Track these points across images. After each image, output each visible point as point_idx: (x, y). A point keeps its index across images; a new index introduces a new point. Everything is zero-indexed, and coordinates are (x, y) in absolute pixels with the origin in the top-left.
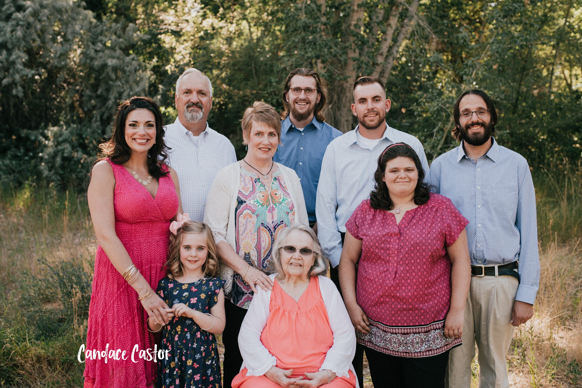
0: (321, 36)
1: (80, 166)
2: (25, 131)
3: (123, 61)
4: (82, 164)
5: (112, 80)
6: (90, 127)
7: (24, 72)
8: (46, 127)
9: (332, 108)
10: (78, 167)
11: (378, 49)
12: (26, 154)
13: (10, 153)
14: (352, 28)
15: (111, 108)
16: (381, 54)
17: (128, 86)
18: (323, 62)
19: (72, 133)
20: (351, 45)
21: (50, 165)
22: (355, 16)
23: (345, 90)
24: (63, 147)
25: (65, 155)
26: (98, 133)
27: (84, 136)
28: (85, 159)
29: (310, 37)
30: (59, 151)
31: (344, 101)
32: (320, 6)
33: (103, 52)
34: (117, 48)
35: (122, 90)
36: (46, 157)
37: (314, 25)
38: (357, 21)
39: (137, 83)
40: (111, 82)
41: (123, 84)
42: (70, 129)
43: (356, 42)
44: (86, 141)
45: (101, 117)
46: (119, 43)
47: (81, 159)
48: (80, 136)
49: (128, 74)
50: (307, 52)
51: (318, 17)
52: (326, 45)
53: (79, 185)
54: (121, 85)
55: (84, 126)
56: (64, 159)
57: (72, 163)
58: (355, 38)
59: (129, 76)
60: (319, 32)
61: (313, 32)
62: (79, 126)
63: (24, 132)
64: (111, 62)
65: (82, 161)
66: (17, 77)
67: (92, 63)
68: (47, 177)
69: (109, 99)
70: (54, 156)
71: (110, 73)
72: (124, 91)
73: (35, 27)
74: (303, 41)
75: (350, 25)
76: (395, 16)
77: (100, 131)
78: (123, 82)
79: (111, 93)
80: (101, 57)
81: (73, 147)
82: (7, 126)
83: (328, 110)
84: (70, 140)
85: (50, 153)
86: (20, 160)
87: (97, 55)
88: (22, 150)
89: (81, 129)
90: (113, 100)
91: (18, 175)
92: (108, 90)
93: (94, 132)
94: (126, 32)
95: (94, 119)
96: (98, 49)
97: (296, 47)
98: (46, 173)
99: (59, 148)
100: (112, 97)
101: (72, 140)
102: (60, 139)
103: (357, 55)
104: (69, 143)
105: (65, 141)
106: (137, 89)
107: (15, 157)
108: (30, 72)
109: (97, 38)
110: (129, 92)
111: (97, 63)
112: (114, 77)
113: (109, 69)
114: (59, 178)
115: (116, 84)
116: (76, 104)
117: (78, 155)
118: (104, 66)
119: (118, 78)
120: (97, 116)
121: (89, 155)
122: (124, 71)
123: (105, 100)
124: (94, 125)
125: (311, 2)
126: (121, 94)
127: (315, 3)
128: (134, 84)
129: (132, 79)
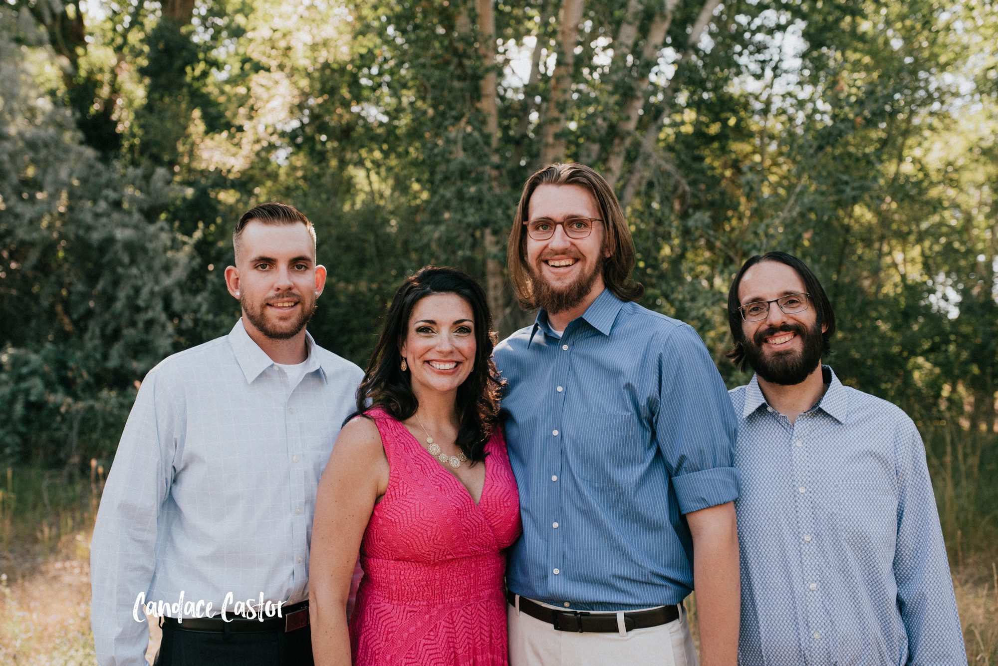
0: (491, 188)
1: (59, 419)
3: (144, 233)
4: (61, 415)
5: (123, 266)
6: (81, 348)
9: (511, 313)
10: (54, 421)
15: (120, 314)
17: (151, 276)
18: (495, 233)
19: (46, 359)
21: (4, 417)
22: (550, 155)
24: (28, 385)
25: (33, 398)
26: (95, 360)
27: (68, 364)
28: (69, 405)
29: (472, 190)
30: (19, 391)
32: (489, 136)
33: (109, 216)
35: (140, 283)
37: (479, 169)
39: (167, 268)
40: (120, 270)
41: (142, 273)
42: (42, 353)
44: (71, 374)
45: (103, 331)
46: (138, 201)
47: (61, 405)
48: (61, 365)
49: (152, 254)
50: (466, 216)
51: (486, 155)
52: (500, 203)
54: (138, 274)
55: (70, 346)
56: (29, 405)
57: (45, 412)
59: (152, 258)
60: (488, 182)
61: (478, 180)
62: (61, 347)
64: (121, 234)
65: (63, 410)
67: (88, 236)
69: (117, 299)
70: (10, 401)
71: (120, 253)
72: (144, 284)
74: (460, 195)
76: (618, 154)
77: (97, 356)
78: (142, 268)
79: (120, 289)
80: (104, 226)
81: (49, 386)
84: (42, 371)
85: (5, 395)
87: (97, 221)
89: (64, 353)
90: (124, 301)
92: (115, 283)
93: (87, 357)
94: (152, 183)
95: (90, 334)
96: (101, 211)
97: (447, 207)
100: (123, 294)
101: (46, 372)
102: (25, 370)
104: (41, 376)
105: (33, 373)
106: (167, 281)
109: (99, 193)
110: (153, 287)
111: (96, 237)
112: (126, 259)
113: (118, 247)
114: (17, 440)
115: (129, 272)
116: (59, 308)
117: (58, 398)
118: (110, 240)
119: (133, 262)
120: (94, 327)
121: (76, 398)
122: (145, 250)
123: (109, 299)
124: (89, 345)
125: (474, 128)
126: (137, 290)
127: (480, 131)
128: (162, 273)
129: (158, 263)
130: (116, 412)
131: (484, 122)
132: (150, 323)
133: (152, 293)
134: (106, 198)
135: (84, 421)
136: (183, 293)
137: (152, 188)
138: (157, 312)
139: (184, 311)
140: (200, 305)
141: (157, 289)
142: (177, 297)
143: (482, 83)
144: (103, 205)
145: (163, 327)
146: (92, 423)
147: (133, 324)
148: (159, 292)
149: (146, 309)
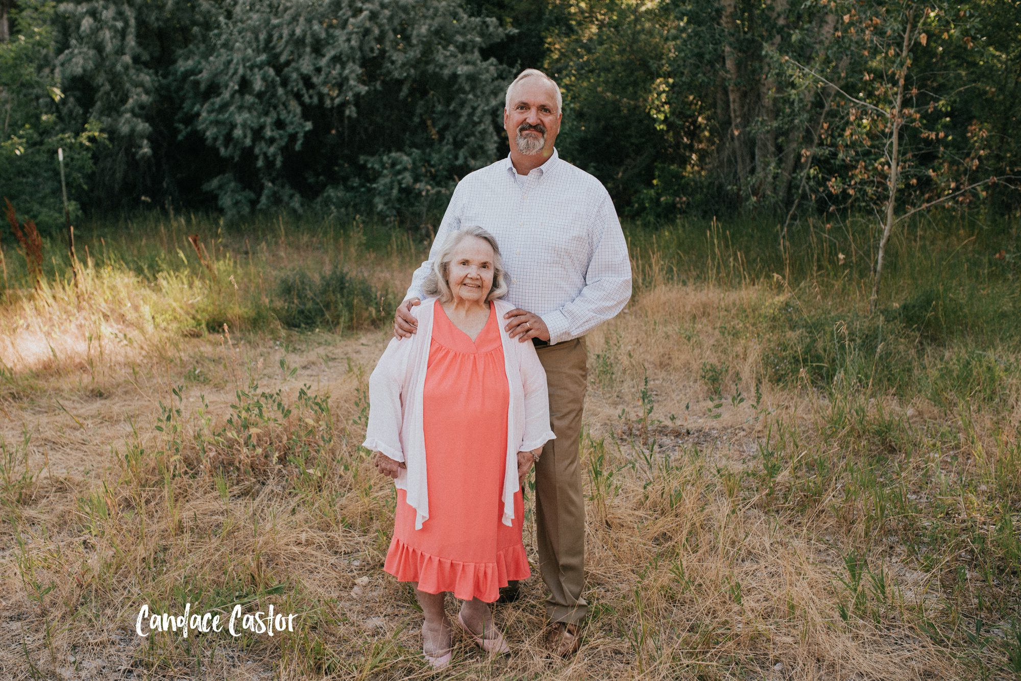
1: (420, 199)
2: (363, 157)
3: (479, 68)
5: (465, 93)
6: (439, 151)
8: (386, 152)
15: (464, 127)
17: (483, 99)
19: (414, 160)
21: (385, 197)
24: (401, 177)
25: (403, 186)
28: (428, 190)
30: (395, 181)
33: (456, 57)
34: (474, 50)
35: (476, 105)
36: (381, 188)
40: (464, 95)
41: (477, 97)
42: (412, 155)
45: (454, 139)
46: (478, 43)
47: (423, 190)
49: (484, 83)
54: (475, 98)
55: (432, 150)
56: (401, 190)
57: (413, 195)
59: (484, 86)
62: (424, 151)
63: (361, 159)
65: (424, 193)
67: (441, 72)
68: (381, 211)
69: (462, 116)
70: (390, 188)
71: (463, 84)
72: (479, 105)
73: (373, 34)
77: (450, 157)
78: (478, 94)
79: (464, 109)
80: (452, 64)
81: (415, 177)
85: (386, 183)
86: (356, 192)
87: (446, 61)
89: (428, 155)
90: (466, 118)
92: (463, 104)
95: (445, 141)
96: (448, 54)
98: (380, 207)
99: (397, 177)
100: (465, 113)
102: (399, 167)
104: (410, 171)
105: (405, 169)
106: (494, 103)
107: (349, 188)
108: (364, 89)
110: (484, 107)
111: (446, 72)
112: (467, 88)
113: (461, 79)
115: (469, 97)
116: (428, 123)
117: (421, 186)
118: (455, 76)
119: (472, 89)
120: (449, 137)
121: (434, 185)
122: (480, 80)
123: (457, 116)
124: (445, 149)
126: (474, 109)
128: (492, 96)
129: (487, 90)
132: (483, 133)
133: (484, 112)
134: (455, 43)
135: (433, 200)
137: (487, 33)
141: (487, 108)
144: (452, 49)
147: (473, 134)
148: (488, 110)
149: (480, 123)
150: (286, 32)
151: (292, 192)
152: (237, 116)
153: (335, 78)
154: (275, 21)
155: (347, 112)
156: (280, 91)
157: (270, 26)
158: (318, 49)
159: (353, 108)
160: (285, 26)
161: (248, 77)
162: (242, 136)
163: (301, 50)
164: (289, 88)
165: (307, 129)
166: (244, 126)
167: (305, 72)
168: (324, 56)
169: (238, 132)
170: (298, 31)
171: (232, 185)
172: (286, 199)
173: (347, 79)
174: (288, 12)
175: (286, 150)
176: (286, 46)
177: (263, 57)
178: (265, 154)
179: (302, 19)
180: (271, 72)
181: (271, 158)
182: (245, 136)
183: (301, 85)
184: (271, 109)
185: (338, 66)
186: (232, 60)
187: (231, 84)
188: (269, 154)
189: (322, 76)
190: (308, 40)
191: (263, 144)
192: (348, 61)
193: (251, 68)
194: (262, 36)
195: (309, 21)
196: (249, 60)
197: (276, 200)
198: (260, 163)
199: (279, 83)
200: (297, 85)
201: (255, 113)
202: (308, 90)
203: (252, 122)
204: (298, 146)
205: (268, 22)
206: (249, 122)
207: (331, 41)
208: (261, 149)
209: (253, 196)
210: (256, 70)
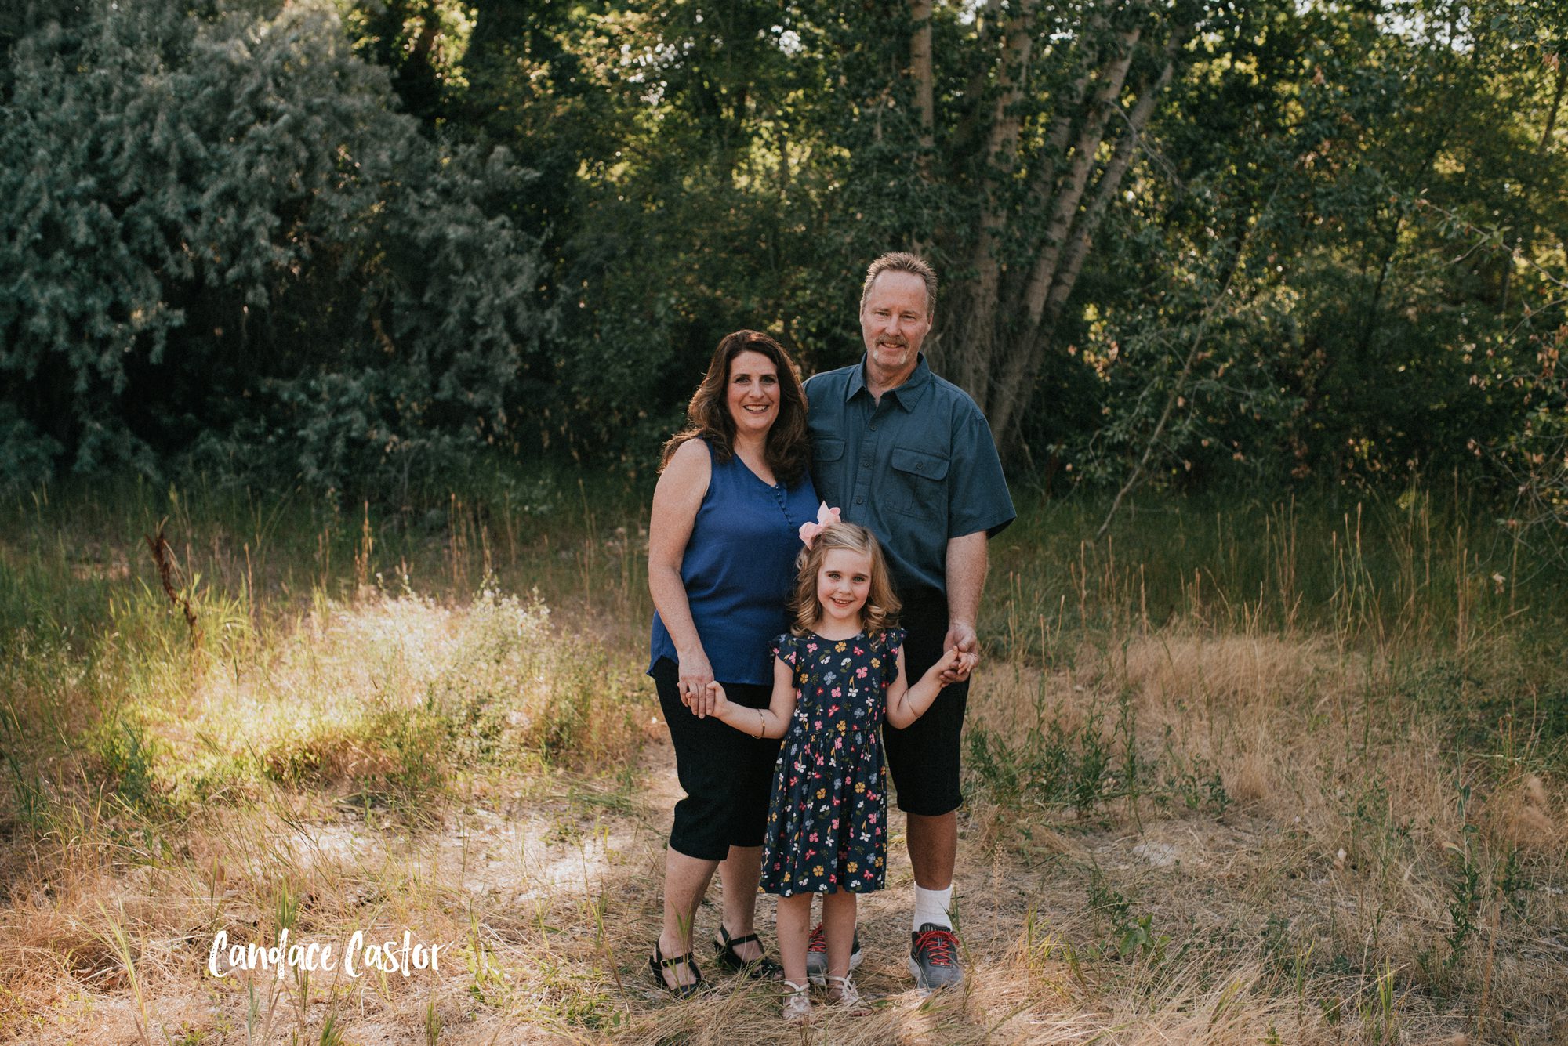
0: (917, 181)
1: (383, 460)
2: (269, 381)
3: (481, 230)
4: (387, 455)
5: (456, 273)
6: (406, 376)
7: (270, 254)
8: (313, 374)
9: (942, 341)
10: (378, 463)
11: (1049, 210)
12: (270, 430)
13: (237, 429)
14: (991, 161)
15: (452, 333)
16: (1061, 221)
17: (490, 286)
19: (367, 387)
20: (986, 201)
21: (321, 455)
22: (999, 135)
23: (973, 301)
24: (348, 418)
25: (354, 434)
26: (424, 390)
27: (393, 395)
28: (395, 444)
29: (892, 184)
30: (339, 426)
31: (969, 326)
32: (919, 111)
33: (439, 209)
34: (467, 200)
35: (477, 294)
36: (313, 437)
37: (905, 155)
38: (1003, 146)
39: (510, 276)
40: (452, 277)
41: (480, 282)
42: (363, 379)
43: (999, 193)
44: (399, 406)
45: (430, 353)
46: (472, 189)
47: (387, 444)
48: (384, 395)
49: (491, 258)
50: (881, 218)
51: (912, 138)
52: (927, 201)
53: (383, 499)
54: (475, 283)
55: (393, 372)
56: (351, 443)
57: (367, 451)
58: (997, 185)
59: (492, 263)
60: (913, 172)
61: (902, 171)
62: (382, 372)
63: (266, 384)
64: (455, 233)
65: (388, 449)
66: (257, 264)
67: (413, 235)
68: (314, 480)
69: (449, 314)
70: (329, 437)
71: (452, 256)
72: (482, 296)
73: (296, 156)
74: (878, 190)
75: (988, 154)
77: (426, 385)
78: (480, 276)
79: (451, 301)
80: (433, 222)
81: (370, 419)
82: (231, 370)
83: (934, 346)
84: (363, 401)
85: (322, 429)
86: (260, 443)
87: (424, 215)
88: (262, 422)
89: (386, 379)
90: (458, 317)
91: (253, 475)
92: (446, 294)
93: (414, 386)
94: (489, 164)
95: (415, 357)
96: (428, 203)
98: (313, 472)
99: (341, 419)
100: (456, 307)
101: (367, 403)
102: (344, 400)
103: (1001, 223)
104: (361, 408)
105: (354, 404)
106: (510, 293)
107: (248, 437)
108: (281, 256)
109: (424, 178)
110: (493, 300)
111: (423, 234)
112: (459, 264)
113: (450, 248)
114: (339, 483)
115: (464, 280)
116: (377, 324)
117: (380, 434)
118: (440, 240)
119: (468, 268)
120: (421, 351)
121: (404, 435)
122: (483, 253)
123: (441, 314)
124: (416, 371)
125: (898, 103)
126: (473, 303)
127: (907, 105)
128: (504, 282)
129: (498, 269)
130: (448, 453)
131: (912, 93)
132: (488, 345)
133: (491, 306)
134: (434, 185)
135: (415, 462)
136: (529, 309)
137: (489, 172)
138: (498, 330)
139: (531, 329)
140: (550, 323)
141: (497, 302)
142: (521, 311)
143: (915, 39)
144: (431, 195)
145: (505, 349)
146: (423, 466)
147: (468, 346)
148: (500, 306)
149: (484, 327)
150: (130, 140)
151: (135, 440)
152: (36, 292)
153: (226, 232)
154: (105, 118)
155: (250, 296)
156: (123, 249)
157: (96, 125)
158: (191, 175)
159: (261, 289)
160: (127, 129)
161: (58, 218)
162: (48, 330)
163: (158, 177)
164: (135, 245)
165: (176, 323)
166: (54, 311)
167: (172, 216)
168: (202, 191)
169: (40, 322)
170: (157, 140)
171: (21, 424)
172: (125, 454)
173: (250, 234)
174: (132, 103)
175: (134, 362)
176: (129, 167)
177: (88, 182)
178: (93, 369)
179: (161, 119)
180: (105, 211)
181: (104, 376)
182: (54, 331)
183: (160, 240)
184: (101, 282)
185: (232, 211)
186: (21, 183)
187: (26, 228)
188: (101, 368)
189: (204, 226)
190: (174, 157)
191: (86, 348)
192: (251, 201)
193: (64, 201)
194: (82, 145)
195: (174, 124)
196: (58, 186)
197: (107, 456)
198: (82, 385)
199: (118, 232)
200: (153, 239)
201: (72, 288)
202: (173, 251)
203: (70, 304)
204: (156, 354)
205: (90, 118)
206: (65, 304)
207: (215, 165)
208: (83, 358)
209: (59, 447)
210: (76, 205)
